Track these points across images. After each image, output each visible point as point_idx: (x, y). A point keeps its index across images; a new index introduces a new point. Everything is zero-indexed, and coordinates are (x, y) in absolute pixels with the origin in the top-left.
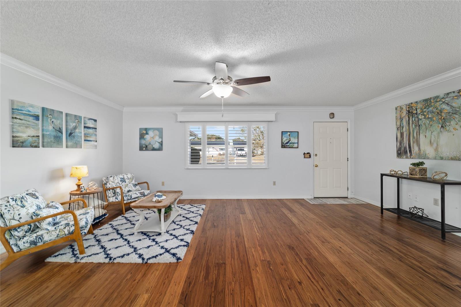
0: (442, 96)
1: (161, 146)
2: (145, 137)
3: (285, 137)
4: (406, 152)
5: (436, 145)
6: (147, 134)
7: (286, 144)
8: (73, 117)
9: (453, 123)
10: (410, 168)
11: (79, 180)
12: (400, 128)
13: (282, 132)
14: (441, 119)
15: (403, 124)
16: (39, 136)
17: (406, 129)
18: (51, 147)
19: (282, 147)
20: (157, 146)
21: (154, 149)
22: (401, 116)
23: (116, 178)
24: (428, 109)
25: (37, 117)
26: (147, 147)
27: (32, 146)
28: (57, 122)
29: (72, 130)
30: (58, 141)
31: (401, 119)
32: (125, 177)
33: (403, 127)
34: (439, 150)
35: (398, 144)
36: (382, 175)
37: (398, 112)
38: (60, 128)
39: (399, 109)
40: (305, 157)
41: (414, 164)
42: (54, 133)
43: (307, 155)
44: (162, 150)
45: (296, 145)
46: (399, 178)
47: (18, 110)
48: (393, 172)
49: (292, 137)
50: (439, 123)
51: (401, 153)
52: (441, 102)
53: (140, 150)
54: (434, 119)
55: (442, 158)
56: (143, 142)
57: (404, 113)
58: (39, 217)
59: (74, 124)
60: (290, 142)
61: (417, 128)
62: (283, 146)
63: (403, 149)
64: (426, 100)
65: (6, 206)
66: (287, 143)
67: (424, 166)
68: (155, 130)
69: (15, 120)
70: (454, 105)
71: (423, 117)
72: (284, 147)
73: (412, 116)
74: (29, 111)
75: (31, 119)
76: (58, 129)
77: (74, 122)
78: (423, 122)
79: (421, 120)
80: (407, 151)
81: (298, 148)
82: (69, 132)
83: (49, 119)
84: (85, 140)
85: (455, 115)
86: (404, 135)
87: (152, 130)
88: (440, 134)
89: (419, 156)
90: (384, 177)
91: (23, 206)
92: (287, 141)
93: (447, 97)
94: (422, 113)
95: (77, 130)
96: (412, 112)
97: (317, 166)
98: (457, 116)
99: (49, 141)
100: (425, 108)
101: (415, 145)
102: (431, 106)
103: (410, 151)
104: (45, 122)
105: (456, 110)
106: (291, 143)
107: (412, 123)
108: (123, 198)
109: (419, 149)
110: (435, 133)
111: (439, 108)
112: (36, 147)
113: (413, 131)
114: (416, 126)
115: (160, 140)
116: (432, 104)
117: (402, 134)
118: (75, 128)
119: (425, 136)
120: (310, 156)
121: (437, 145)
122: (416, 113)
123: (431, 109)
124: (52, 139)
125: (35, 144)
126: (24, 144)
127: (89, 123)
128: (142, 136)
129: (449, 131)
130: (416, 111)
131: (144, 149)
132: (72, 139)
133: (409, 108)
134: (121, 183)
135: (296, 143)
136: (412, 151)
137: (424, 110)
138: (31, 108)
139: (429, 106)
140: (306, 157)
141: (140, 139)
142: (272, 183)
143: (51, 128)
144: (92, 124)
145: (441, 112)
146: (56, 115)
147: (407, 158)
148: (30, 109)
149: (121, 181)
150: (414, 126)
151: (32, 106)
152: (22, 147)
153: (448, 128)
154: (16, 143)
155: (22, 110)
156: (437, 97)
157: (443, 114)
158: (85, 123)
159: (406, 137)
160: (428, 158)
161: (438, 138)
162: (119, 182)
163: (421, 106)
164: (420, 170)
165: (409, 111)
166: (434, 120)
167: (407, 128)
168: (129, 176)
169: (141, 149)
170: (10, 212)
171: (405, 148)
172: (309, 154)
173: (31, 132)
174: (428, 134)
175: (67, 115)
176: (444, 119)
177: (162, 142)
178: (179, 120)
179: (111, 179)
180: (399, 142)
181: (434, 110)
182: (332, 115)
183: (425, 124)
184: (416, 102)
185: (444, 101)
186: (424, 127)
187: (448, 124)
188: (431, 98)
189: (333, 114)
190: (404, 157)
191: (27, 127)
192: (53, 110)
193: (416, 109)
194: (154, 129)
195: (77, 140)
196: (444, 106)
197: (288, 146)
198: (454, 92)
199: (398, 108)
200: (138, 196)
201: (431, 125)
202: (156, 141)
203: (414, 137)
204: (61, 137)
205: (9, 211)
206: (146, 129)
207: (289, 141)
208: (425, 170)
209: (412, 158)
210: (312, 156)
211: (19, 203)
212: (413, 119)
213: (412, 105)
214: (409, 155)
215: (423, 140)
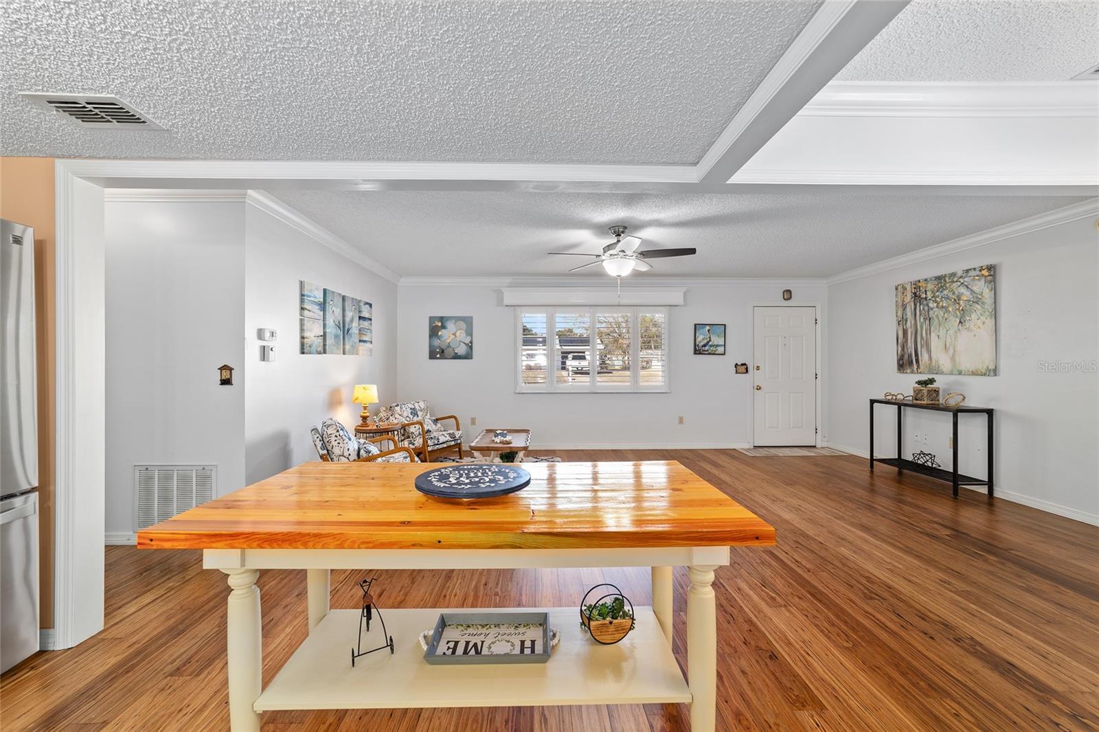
0: (960, 273)
1: (470, 351)
2: (440, 333)
3: (700, 334)
4: (911, 363)
5: (952, 351)
6: (443, 327)
7: (702, 347)
8: (349, 301)
9: (974, 316)
10: (914, 388)
11: (363, 409)
12: (902, 321)
13: (695, 325)
14: (958, 309)
15: (906, 315)
16: (322, 336)
17: (911, 323)
18: (332, 353)
19: (695, 353)
20: (462, 350)
21: (456, 357)
22: (903, 301)
23: (404, 409)
24: (942, 292)
25: (321, 306)
26: (443, 352)
27: (317, 352)
28: (337, 312)
29: (349, 324)
30: (338, 344)
31: (904, 307)
32: (417, 406)
33: (906, 321)
34: (957, 359)
35: (900, 349)
36: (872, 402)
37: (900, 294)
38: (339, 322)
39: (901, 289)
40: (737, 372)
41: (919, 383)
42: (334, 331)
43: (742, 368)
44: (472, 358)
45: (721, 350)
46: (900, 405)
47: (307, 296)
48: (890, 397)
49: (714, 334)
50: (957, 317)
51: (905, 363)
52: (959, 283)
53: (430, 358)
54: (950, 309)
55: (960, 373)
56: (436, 342)
57: (909, 297)
58: (370, 455)
60: (710, 343)
61: (927, 322)
62: (697, 351)
63: (906, 357)
64: (939, 278)
65: (336, 436)
66: (705, 346)
67: (935, 385)
68: (458, 321)
69: (303, 312)
70: (975, 289)
71: (935, 304)
72: (700, 354)
73: (920, 302)
74: (315, 297)
75: (316, 309)
76: (337, 323)
77: (351, 310)
78: (936, 313)
79: (932, 309)
80: (912, 361)
81: (724, 354)
82: (347, 327)
83: (330, 308)
84: (360, 341)
85: (977, 305)
86: (907, 334)
87: (453, 321)
88: (958, 334)
89: (930, 371)
90: (875, 405)
92: (705, 341)
93: (966, 277)
94: (933, 299)
95: (354, 324)
96: (920, 297)
97: (760, 388)
98: (979, 307)
99: (330, 343)
100: (938, 291)
101: (924, 350)
102: (946, 288)
103: (917, 361)
104: (327, 312)
105: (977, 298)
106: (711, 346)
107: (920, 315)
108: (425, 442)
109: (930, 357)
110: (951, 332)
111: (956, 292)
112: (320, 353)
113: (922, 327)
114: (925, 320)
115: (468, 340)
116: (948, 285)
117: (905, 332)
118: (353, 320)
119: (939, 336)
120: (747, 369)
121: (954, 351)
122: (926, 298)
123: (946, 292)
124: (333, 340)
125: (319, 349)
126: (312, 348)
128: (434, 332)
129: (968, 329)
130: (926, 294)
131: (438, 356)
132: (349, 340)
133: (915, 288)
134: (412, 417)
135: (720, 346)
136: (920, 361)
137: (937, 294)
138: (316, 292)
139: (942, 288)
140: (739, 371)
141: (430, 337)
142: (677, 421)
143: (332, 322)
144: (367, 312)
145: (959, 299)
146: (336, 300)
147: (912, 372)
149: (412, 413)
150: (922, 319)
151: (316, 288)
152: (309, 353)
153: (967, 324)
154: (304, 348)
155: (310, 296)
156: (953, 275)
157: (961, 302)
158: (360, 311)
159: (911, 338)
160: (942, 373)
161: (955, 341)
162: (410, 415)
163: (933, 287)
164: (929, 391)
165: (915, 294)
166: (950, 312)
167: (913, 322)
168: (422, 405)
169: (432, 356)
170: (340, 445)
171: (910, 356)
172: (745, 367)
173: (317, 329)
174: (942, 332)
175: (344, 298)
176: (962, 310)
177: (471, 342)
178: (506, 302)
179: (398, 409)
180: (901, 346)
181: (950, 295)
182: (788, 295)
183: (937, 317)
184: (926, 280)
185: (962, 281)
186: (935, 322)
187: (968, 318)
188: (945, 276)
189: (789, 292)
190: (908, 371)
192: (333, 292)
193: (925, 291)
194: (457, 319)
195: (353, 341)
196: (963, 290)
197: (707, 351)
198: (975, 269)
199: (899, 288)
200: (446, 439)
201: (946, 319)
202: (460, 341)
203: (922, 337)
205: (339, 443)
206: (442, 319)
207: (708, 342)
208: (937, 391)
209: (920, 373)
210: (750, 369)
212: (921, 307)
213: (920, 284)
214: (915, 367)
215: (935, 343)
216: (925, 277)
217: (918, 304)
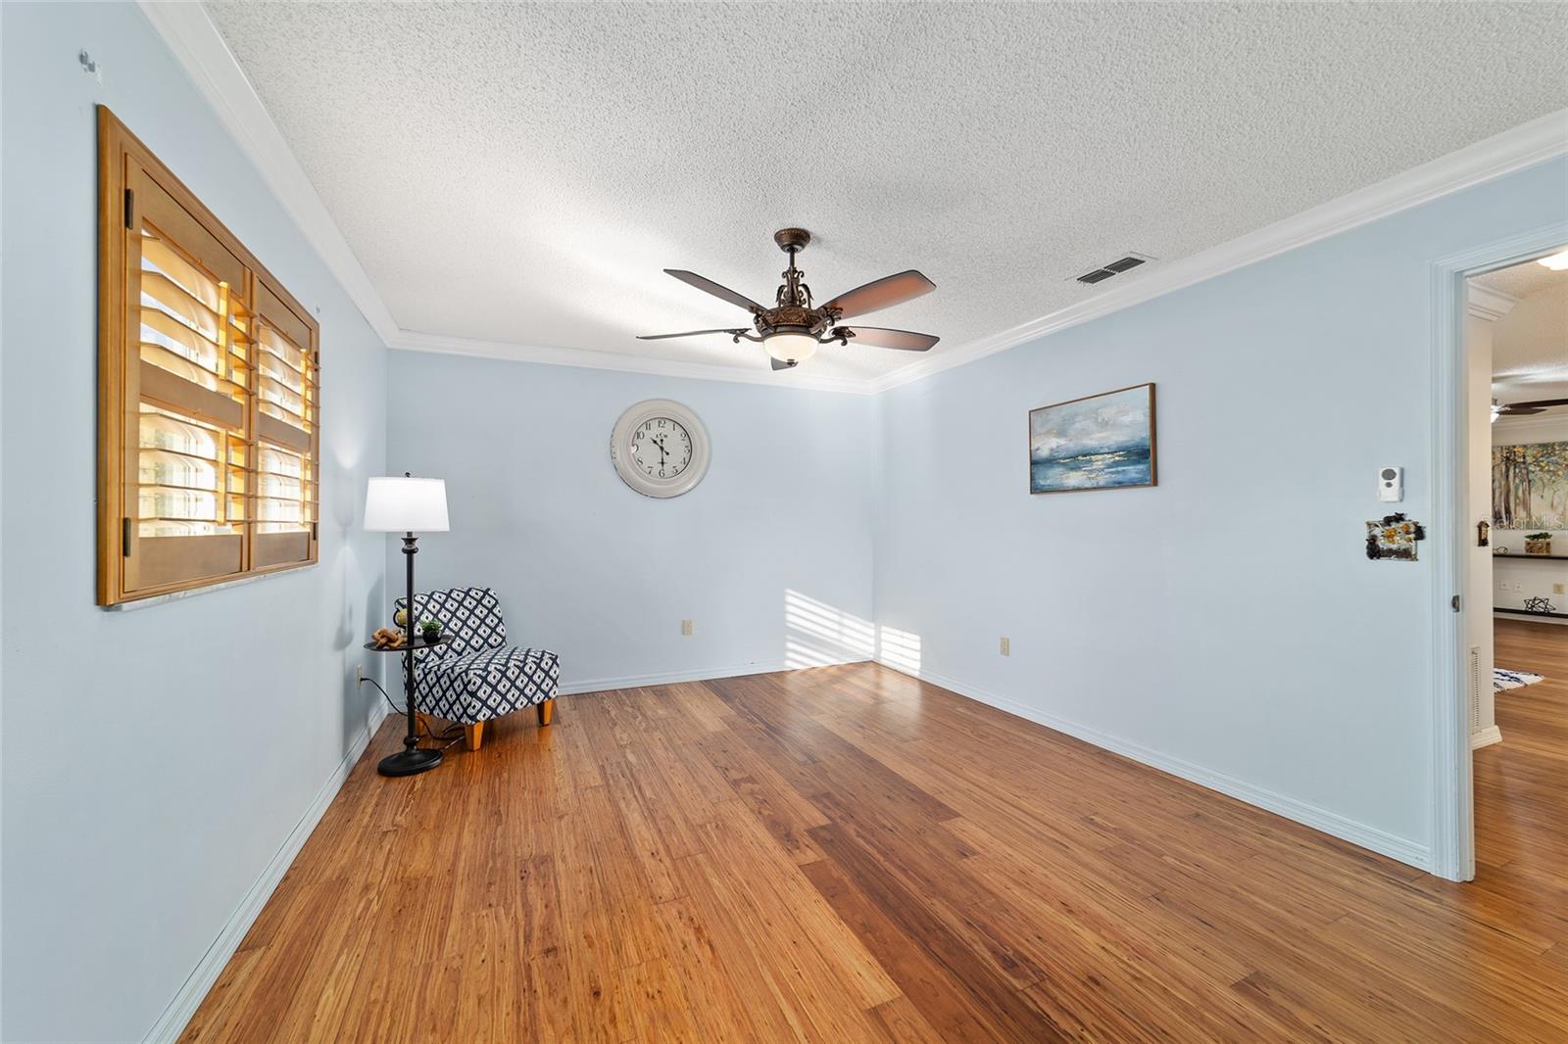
17: (1500, 484)
24: (1547, 457)
54: (1560, 473)
57: (1499, 458)
61: (1525, 483)
64: (1544, 446)
67: (1548, 539)
71: (1538, 468)
73: (1515, 465)
78: (1538, 475)
79: (1533, 472)
89: (1528, 526)
94: (1535, 463)
96: (1515, 460)
100: (1542, 456)
101: (1520, 509)
102: (1555, 455)
107: (1515, 477)
109: (1529, 515)
113: (1517, 488)
114: (1522, 482)
116: (1556, 452)
119: (1542, 497)
122: (1524, 463)
123: (1553, 458)
130: (1524, 458)
133: (1507, 452)
136: (1513, 519)
137: (1541, 459)
139: (1549, 454)
150: (1517, 481)
160: (1552, 528)
163: (1535, 453)
164: (1541, 544)
165: (1508, 458)
166: (1559, 475)
167: (1503, 483)
174: (1547, 493)
183: (1541, 479)
184: (1525, 446)
186: (1538, 483)
188: (1554, 444)
193: (1523, 455)
201: (1554, 481)
203: (1517, 497)
208: (1551, 544)
212: (1517, 470)
213: (1516, 450)
214: (1505, 523)
215: (1535, 500)
216: (1524, 443)
217: (1512, 468)
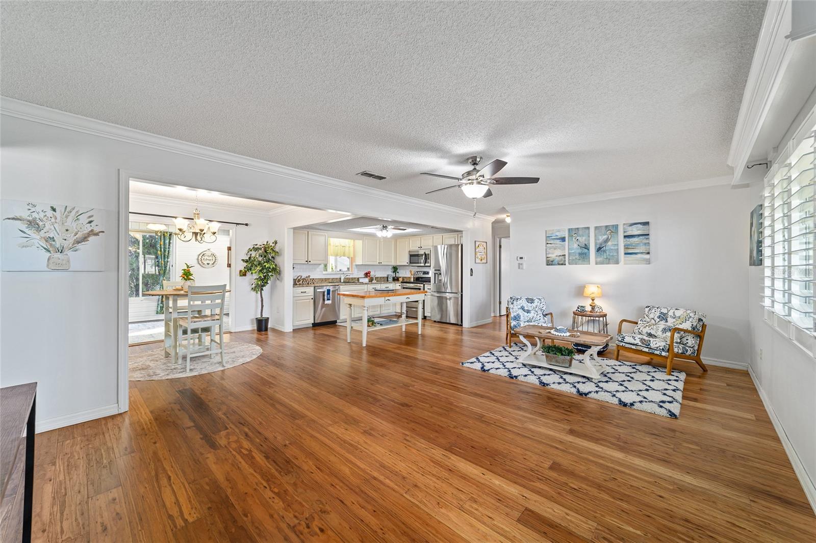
8: (604, 228)
11: (593, 300)
16: (565, 255)
18: (576, 264)
23: (653, 311)
25: (563, 239)
27: (559, 264)
28: (582, 240)
29: (601, 244)
30: (584, 258)
32: (671, 313)
38: (586, 245)
42: (580, 251)
47: (549, 237)
59: (605, 237)
69: (547, 245)
74: (557, 236)
75: (558, 242)
76: (583, 246)
77: (604, 235)
82: (598, 246)
83: (574, 238)
84: (625, 254)
91: (512, 304)
95: (609, 243)
99: (574, 258)
104: (570, 242)
112: (562, 264)
118: (607, 241)
124: (577, 257)
125: (561, 262)
126: (553, 262)
127: (632, 230)
132: (601, 255)
134: (659, 320)
138: (559, 233)
143: (576, 246)
144: (639, 230)
146: (580, 232)
148: (557, 234)
149: (659, 317)
151: (559, 231)
152: (552, 265)
154: (550, 263)
155: (551, 237)
158: (625, 232)
173: (559, 252)
175: (596, 228)
191: (555, 249)
192: (578, 228)
195: (609, 255)
204: (588, 254)
211: (512, 301)
